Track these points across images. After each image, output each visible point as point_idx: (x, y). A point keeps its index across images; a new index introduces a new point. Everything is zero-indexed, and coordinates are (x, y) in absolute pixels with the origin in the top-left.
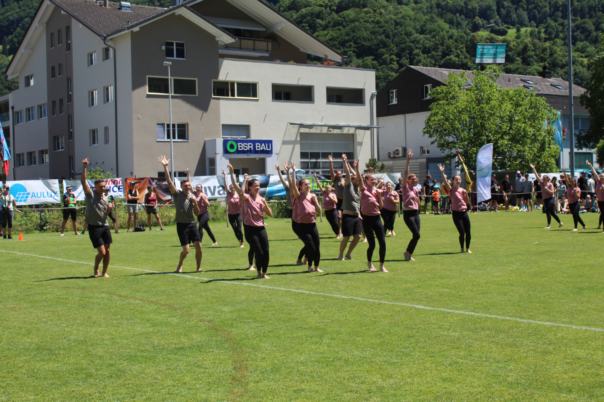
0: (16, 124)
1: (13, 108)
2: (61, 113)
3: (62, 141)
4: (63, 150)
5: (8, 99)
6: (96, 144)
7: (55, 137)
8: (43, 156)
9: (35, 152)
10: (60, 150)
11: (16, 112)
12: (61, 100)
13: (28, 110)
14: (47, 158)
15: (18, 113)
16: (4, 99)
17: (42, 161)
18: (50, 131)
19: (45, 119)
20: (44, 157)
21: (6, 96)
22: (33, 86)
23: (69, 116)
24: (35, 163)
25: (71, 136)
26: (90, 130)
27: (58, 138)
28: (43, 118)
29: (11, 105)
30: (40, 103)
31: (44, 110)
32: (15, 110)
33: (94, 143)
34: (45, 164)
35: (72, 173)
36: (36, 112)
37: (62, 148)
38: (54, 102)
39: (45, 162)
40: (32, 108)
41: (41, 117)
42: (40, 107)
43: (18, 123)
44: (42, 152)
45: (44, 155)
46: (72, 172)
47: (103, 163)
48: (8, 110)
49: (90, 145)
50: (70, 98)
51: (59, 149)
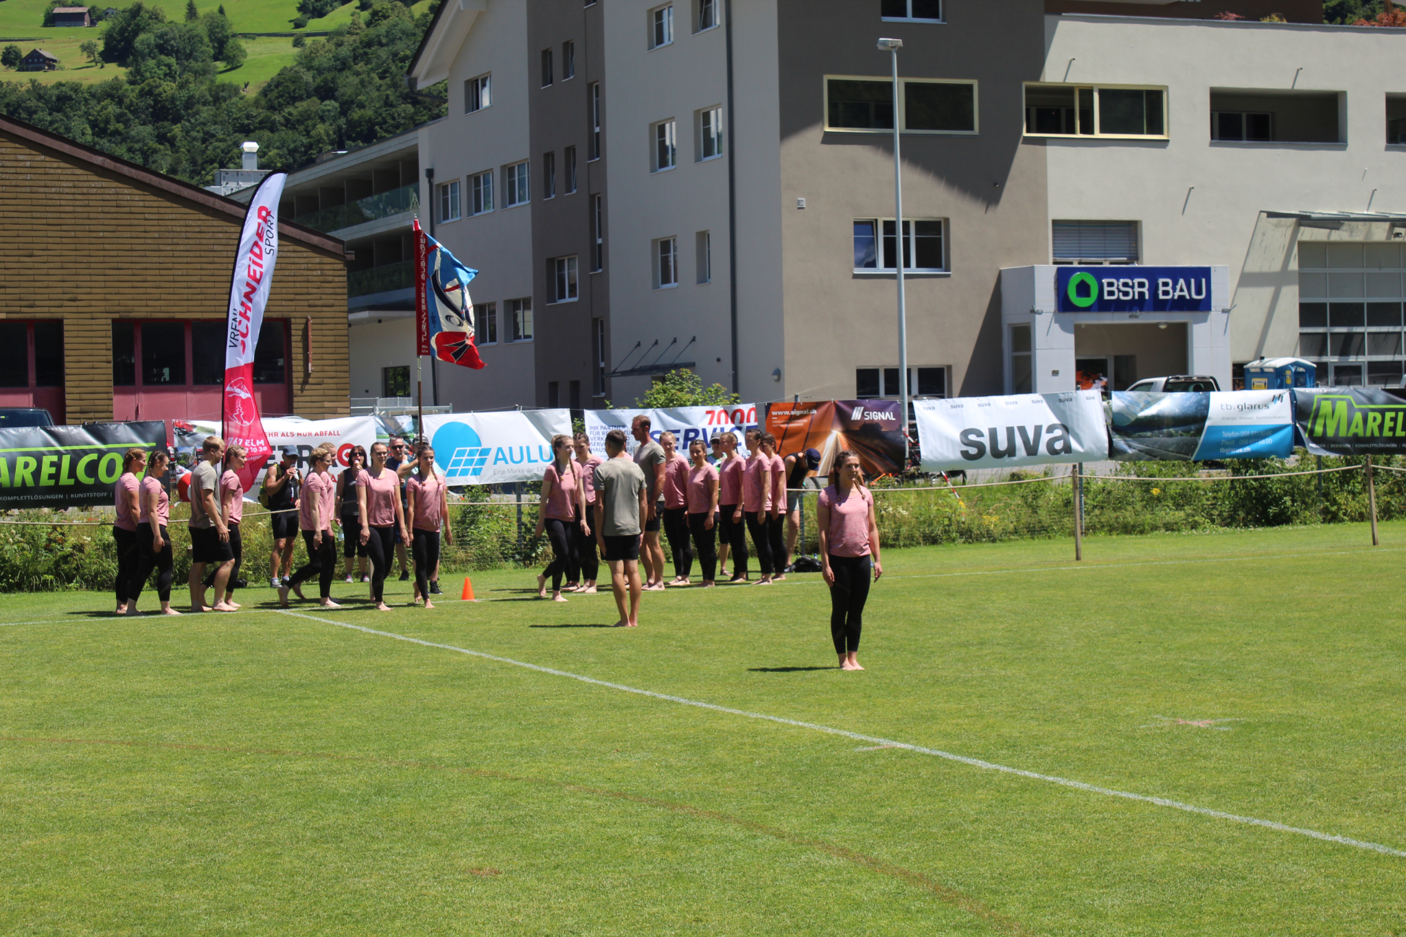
0: (439, 222)
1: (430, 173)
2: (569, 190)
3: (573, 272)
4: (575, 299)
5: (416, 145)
6: (673, 285)
7: (550, 261)
8: (515, 316)
9: (494, 304)
10: (567, 300)
11: (439, 185)
12: (570, 151)
13: (475, 179)
14: (527, 321)
15: (445, 188)
16: (404, 146)
17: (514, 332)
18: (539, 242)
19: (523, 207)
20: (520, 319)
21: (410, 136)
22: (487, 108)
23: (592, 197)
24: (493, 339)
25: (598, 257)
26: (654, 242)
27: (561, 263)
28: (517, 204)
29: (423, 166)
30: (509, 160)
31: (521, 182)
32: (437, 180)
33: (666, 280)
34: (523, 340)
35: (603, 369)
36: (496, 185)
37: (572, 294)
38: (549, 157)
39: (521, 333)
40: (487, 173)
41: (512, 201)
42: (509, 170)
43: (446, 217)
44: (514, 305)
45: (520, 313)
46: (602, 365)
47: (694, 339)
48: (415, 179)
49: (656, 287)
50: (596, 145)
51: (562, 296)
